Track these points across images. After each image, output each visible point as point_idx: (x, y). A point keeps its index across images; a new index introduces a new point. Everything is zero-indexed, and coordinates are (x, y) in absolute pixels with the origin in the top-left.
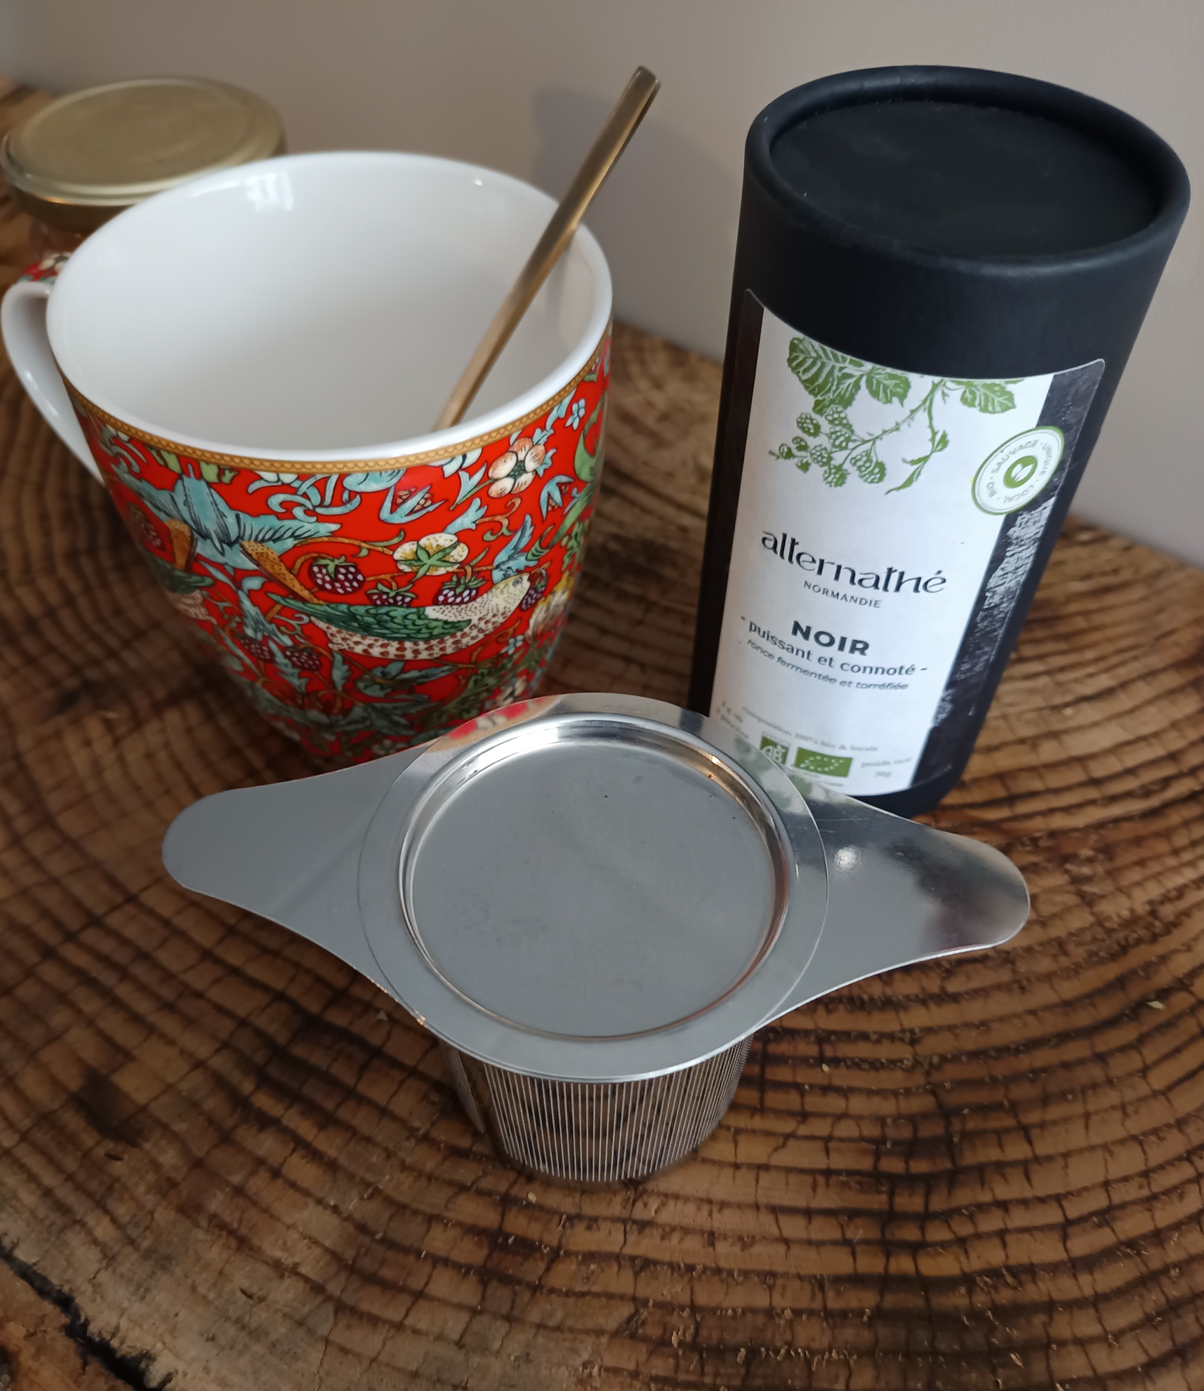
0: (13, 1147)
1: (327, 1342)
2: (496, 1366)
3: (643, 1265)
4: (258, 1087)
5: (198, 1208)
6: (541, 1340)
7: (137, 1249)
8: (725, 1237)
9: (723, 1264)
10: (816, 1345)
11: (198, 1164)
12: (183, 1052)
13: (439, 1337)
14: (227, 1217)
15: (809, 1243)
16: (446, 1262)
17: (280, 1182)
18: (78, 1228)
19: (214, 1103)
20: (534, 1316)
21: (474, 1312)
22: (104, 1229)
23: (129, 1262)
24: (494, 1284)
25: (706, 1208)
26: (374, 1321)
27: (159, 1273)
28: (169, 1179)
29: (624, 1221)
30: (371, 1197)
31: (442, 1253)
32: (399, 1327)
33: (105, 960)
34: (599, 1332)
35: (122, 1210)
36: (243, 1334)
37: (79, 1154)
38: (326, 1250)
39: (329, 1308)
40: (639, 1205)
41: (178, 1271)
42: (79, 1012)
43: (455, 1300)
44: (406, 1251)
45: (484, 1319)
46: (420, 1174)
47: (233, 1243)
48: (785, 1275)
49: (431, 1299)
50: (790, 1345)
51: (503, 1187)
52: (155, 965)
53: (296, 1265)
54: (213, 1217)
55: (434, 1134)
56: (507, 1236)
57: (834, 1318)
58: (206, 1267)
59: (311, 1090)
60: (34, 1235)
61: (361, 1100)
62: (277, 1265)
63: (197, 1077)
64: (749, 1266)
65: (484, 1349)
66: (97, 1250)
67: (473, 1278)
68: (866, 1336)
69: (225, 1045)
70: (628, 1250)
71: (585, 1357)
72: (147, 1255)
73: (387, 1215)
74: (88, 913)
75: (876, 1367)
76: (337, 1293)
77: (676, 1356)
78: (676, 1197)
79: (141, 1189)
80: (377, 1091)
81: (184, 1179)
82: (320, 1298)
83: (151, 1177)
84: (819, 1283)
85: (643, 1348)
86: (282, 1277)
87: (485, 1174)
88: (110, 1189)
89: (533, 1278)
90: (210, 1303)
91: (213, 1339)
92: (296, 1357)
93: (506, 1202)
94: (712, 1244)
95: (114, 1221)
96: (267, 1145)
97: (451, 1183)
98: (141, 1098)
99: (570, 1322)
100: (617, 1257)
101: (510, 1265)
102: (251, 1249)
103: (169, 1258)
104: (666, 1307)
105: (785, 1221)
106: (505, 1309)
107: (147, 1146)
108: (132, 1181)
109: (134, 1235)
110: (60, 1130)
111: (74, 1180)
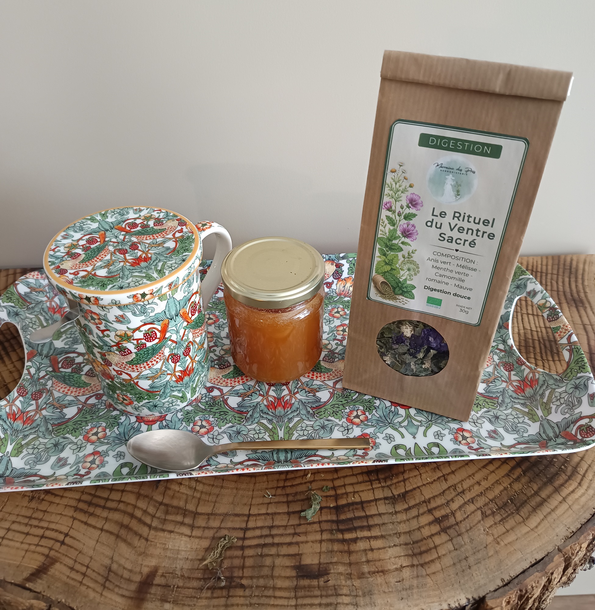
0: (296, 603)
1: (428, 575)
2: (468, 547)
3: (472, 501)
4: (343, 534)
5: (363, 574)
6: (470, 534)
7: (360, 596)
8: (481, 481)
9: (487, 487)
10: (520, 488)
11: (350, 564)
12: (312, 542)
13: (450, 552)
14: (373, 570)
15: (497, 468)
16: (433, 535)
17: (375, 551)
18: (338, 605)
19: (336, 547)
20: (463, 530)
21: (451, 540)
22: (346, 600)
23: (361, 601)
24: (448, 531)
25: (471, 478)
26: (432, 561)
27: (372, 596)
28: (347, 574)
29: (458, 494)
30: (400, 536)
31: (430, 534)
32: (439, 557)
33: (261, 537)
34: (479, 522)
35: (345, 591)
36: (408, 591)
37: (317, 589)
38: (404, 556)
39: (420, 568)
40: (457, 488)
41: (376, 592)
42: (271, 555)
43: (444, 541)
44: (422, 540)
45: (454, 540)
46: (404, 522)
47: (381, 574)
48: (500, 479)
49: (439, 545)
50: (516, 492)
51: (426, 509)
52: (278, 527)
53: (401, 566)
54: (369, 573)
55: (397, 510)
56: (439, 518)
57: (517, 479)
58: (381, 585)
59: (357, 524)
61: (372, 516)
62: (397, 569)
63: (324, 544)
64: (492, 483)
65: (462, 546)
66: (350, 606)
67: (442, 534)
68: (527, 478)
69: (322, 531)
70: (466, 500)
71: (482, 529)
72: (364, 595)
73: (408, 536)
74: (241, 529)
75: (535, 482)
76: (418, 563)
77: (499, 513)
78: (463, 480)
79: (344, 582)
80: (372, 511)
81: (351, 571)
82: (415, 567)
83: (342, 577)
84: (508, 475)
85: (491, 517)
86: (401, 571)
87: (419, 509)
88: (335, 589)
89: (454, 522)
90: (392, 591)
91: (402, 599)
92: (425, 585)
93: (430, 511)
94: (480, 485)
95: (346, 595)
96: (361, 545)
97: (414, 518)
98: (316, 561)
99: (472, 525)
100: (465, 503)
101: (446, 524)
102: (387, 571)
103: (370, 591)
104: (486, 505)
105: (488, 467)
106: (456, 534)
107: (332, 571)
108: (339, 583)
109: (355, 594)
110: (304, 587)
111: (323, 596)
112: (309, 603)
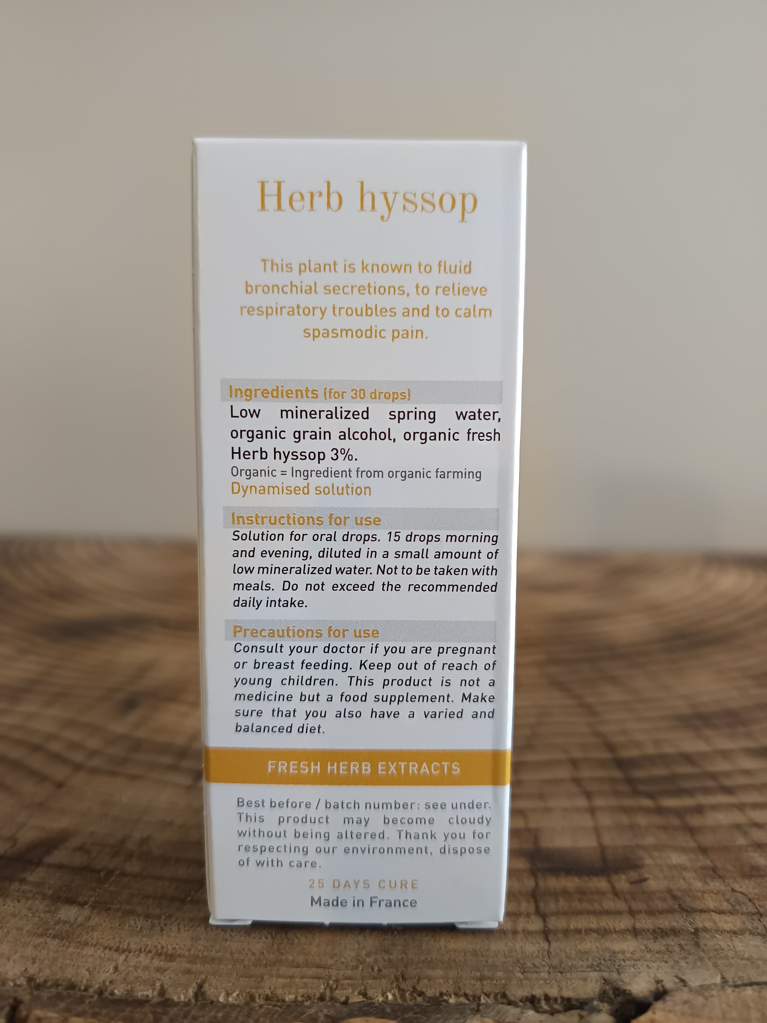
0: (545, 926)
4: (654, 800)
5: (756, 868)
11: (704, 850)
12: (565, 810)
18: (704, 935)
19: (642, 820)
22: (728, 923)
28: (703, 868)
35: (712, 903)
37: (610, 896)
60: (683, 963)
61: (724, 774)
63: (603, 815)
66: (748, 936)
69: (588, 794)
79: (698, 885)
81: (712, 861)
83: (687, 875)
88: (675, 898)
95: (721, 912)
96: (721, 818)
98: (587, 843)
107: (648, 861)
108: (682, 884)
109: (753, 910)
110: (565, 893)
111: (640, 912)
112: (594, 925)
